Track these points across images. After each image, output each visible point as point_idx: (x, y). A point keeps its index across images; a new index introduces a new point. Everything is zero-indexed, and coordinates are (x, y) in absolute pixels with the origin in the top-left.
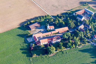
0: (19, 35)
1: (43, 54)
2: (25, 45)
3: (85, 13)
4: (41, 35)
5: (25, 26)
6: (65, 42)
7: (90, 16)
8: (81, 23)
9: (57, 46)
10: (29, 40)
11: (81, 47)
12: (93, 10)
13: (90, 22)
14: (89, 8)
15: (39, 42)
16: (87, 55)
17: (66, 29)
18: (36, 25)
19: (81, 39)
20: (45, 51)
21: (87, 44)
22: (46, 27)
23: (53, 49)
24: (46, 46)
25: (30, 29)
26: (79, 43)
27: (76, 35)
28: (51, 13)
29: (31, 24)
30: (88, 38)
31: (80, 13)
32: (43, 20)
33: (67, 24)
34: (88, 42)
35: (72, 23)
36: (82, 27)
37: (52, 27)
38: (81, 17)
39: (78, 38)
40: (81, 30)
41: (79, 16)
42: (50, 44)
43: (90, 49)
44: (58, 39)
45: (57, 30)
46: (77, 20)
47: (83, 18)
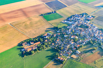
0: (18, 49)
1: (29, 55)
2: (21, 53)
3: (48, 35)
4: (28, 47)
5: (20, 45)
6: (39, 48)
7: (50, 35)
8: (46, 39)
9: (35, 50)
10: (23, 50)
11: (46, 49)
13: (50, 38)
14: (49, 32)
15: (27, 50)
16: (49, 52)
18: (25, 43)
19: (46, 46)
20: (30, 53)
21: (49, 47)
22: (30, 43)
23: (33, 52)
24: (30, 51)
25: (22, 45)
26: (45, 48)
27: (44, 44)
28: (32, 37)
29: (23, 43)
30: (49, 45)
31: (45, 35)
32: (28, 41)
33: (39, 41)
34: (50, 47)
35: (42, 40)
36: (46, 41)
37: (33, 43)
38: (46, 37)
39: (44, 46)
40: (46, 42)
42: (32, 50)
43: (50, 49)
44: (35, 47)
45: (35, 44)
46: (44, 38)
47: (47, 37)
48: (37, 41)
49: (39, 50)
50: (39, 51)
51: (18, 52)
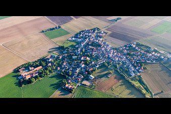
0: (13, 76)
1: (28, 84)
2: (17, 81)
3: (51, 57)
4: (26, 74)
5: (17, 71)
6: (40, 74)
7: (54, 57)
8: (49, 62)
9: (36, 77)
10: (19, 78)
11: (50, 75)
12: (56, 54)
13: (54, 61)
14: (53, 54)
15: (25, 77)
16: (54, 79)
17: (41, 67)
18: (23, 68)
19: (50, 71)
20: (29, 82)
21: (54, 73)
22: (29, 69)
23: (33, 80)
24: (29, 79)
25: (19, 72)
26: (49, 73)
27: (47, 69)
28: (31, 61)
29: (20, 68)
30: (54, 70)
31: (48, 57)
32: (27, 65)
33: (41, 65)
35: (44, 64)
36: (50, 64)
37: (33, 68)
38: (49, 59)
39: (48, 71)
40: (49, 66)
41: (47, 59)
42: (32, 77)
43: (56, 76)
44: (36, 73)
45: (35, 69)
46: (47, 62)
47: (50, 60)
48: (37, 66)
49: (41, 77)
50: (41, 79)
51: (15, 80)
